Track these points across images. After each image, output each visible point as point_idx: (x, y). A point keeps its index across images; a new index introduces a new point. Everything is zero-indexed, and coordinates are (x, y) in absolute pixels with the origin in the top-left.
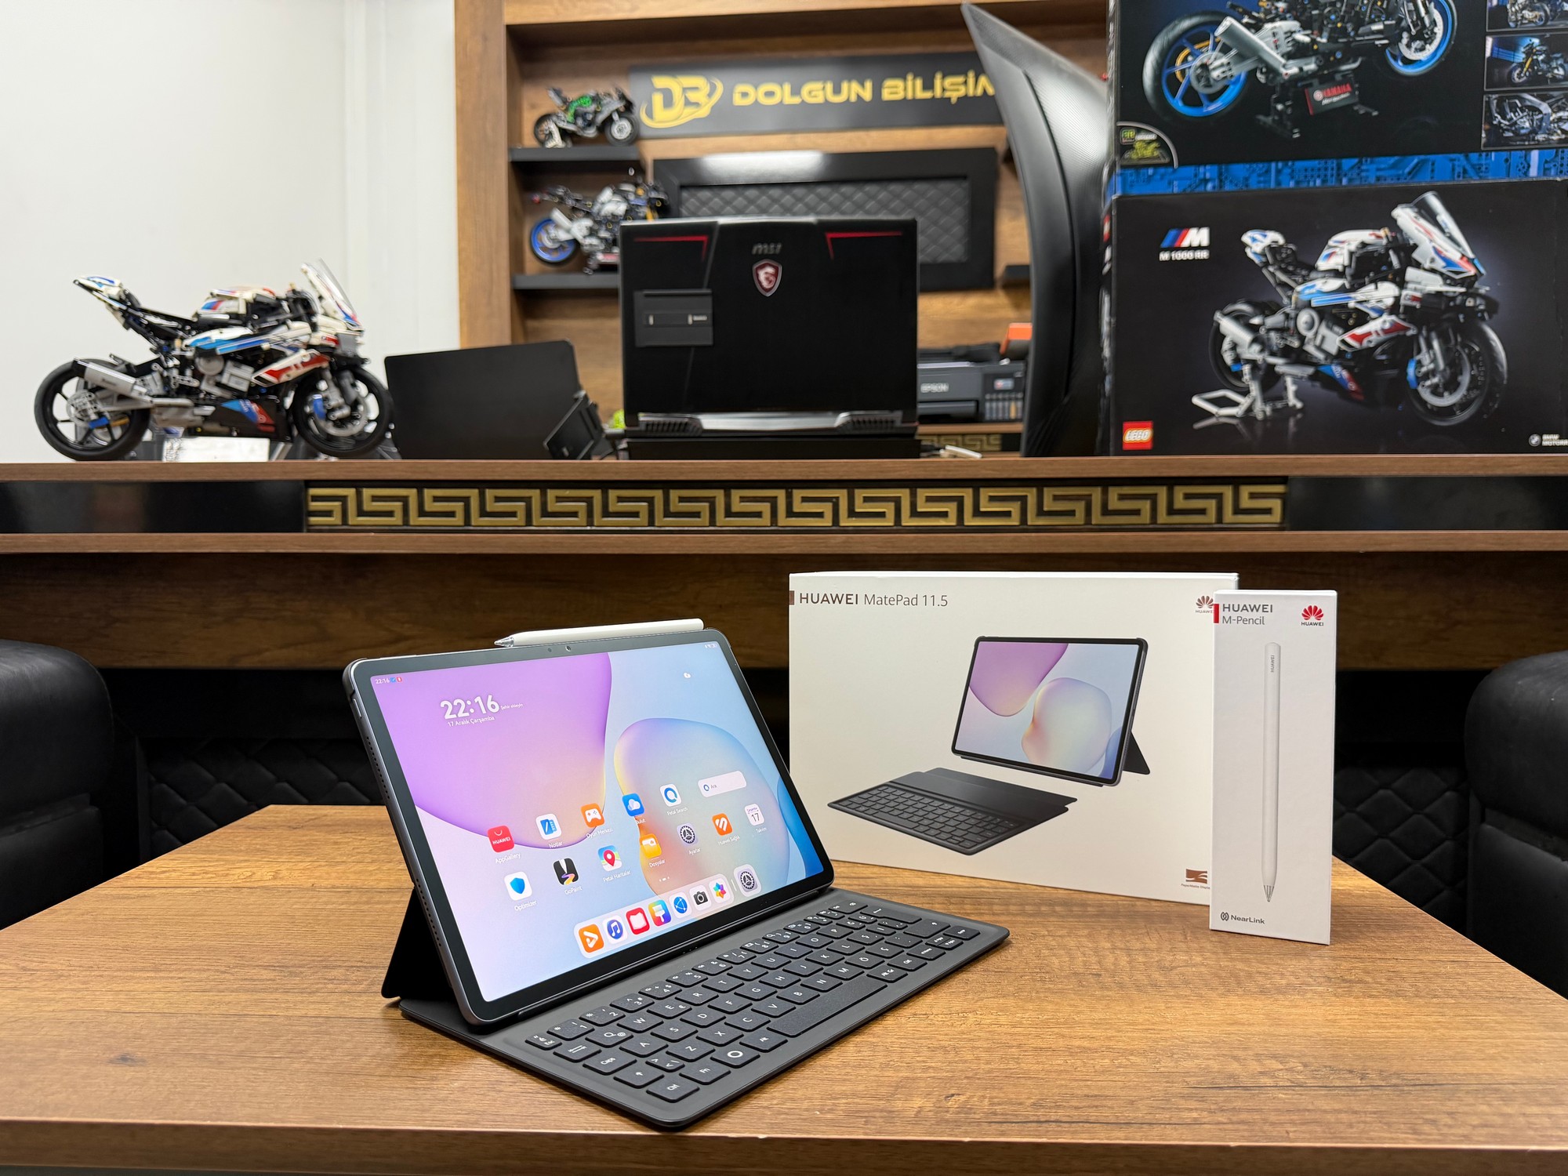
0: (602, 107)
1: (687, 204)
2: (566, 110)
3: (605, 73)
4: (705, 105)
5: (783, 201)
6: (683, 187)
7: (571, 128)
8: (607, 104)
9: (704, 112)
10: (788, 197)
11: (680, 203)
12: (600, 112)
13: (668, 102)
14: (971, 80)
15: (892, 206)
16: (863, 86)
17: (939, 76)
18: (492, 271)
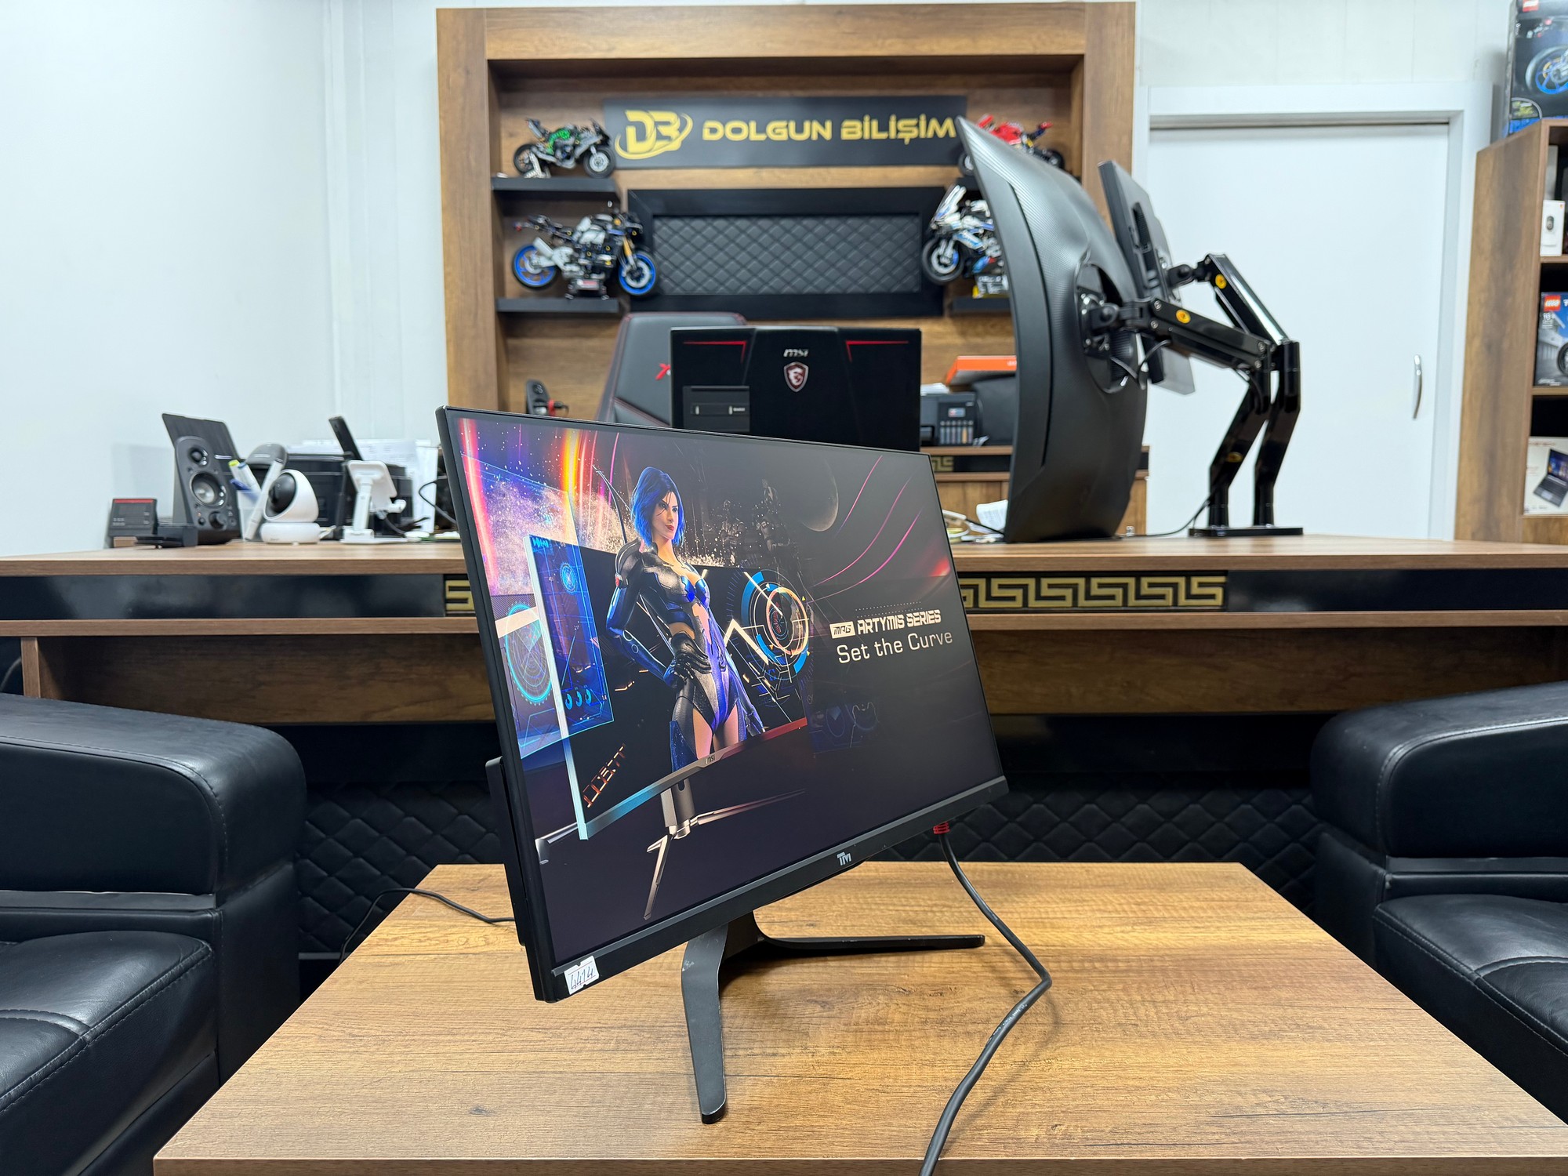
0: (580, 139)
1: (659, 233)
2: (547, 141)
3: (582, 106)
4: (677, 138)
5: (749, 232)
6: (656, 216)
7: (550, 159)
8: (585, 137)
9: (675, 146)
10: (754, 228)
11: (652, 231)
12: (579, 145)
13: (641, 136)
14: (923, 123)
15: (850, 239)
16: (823, 126)
17: (893, 118)
18: (476, 294)
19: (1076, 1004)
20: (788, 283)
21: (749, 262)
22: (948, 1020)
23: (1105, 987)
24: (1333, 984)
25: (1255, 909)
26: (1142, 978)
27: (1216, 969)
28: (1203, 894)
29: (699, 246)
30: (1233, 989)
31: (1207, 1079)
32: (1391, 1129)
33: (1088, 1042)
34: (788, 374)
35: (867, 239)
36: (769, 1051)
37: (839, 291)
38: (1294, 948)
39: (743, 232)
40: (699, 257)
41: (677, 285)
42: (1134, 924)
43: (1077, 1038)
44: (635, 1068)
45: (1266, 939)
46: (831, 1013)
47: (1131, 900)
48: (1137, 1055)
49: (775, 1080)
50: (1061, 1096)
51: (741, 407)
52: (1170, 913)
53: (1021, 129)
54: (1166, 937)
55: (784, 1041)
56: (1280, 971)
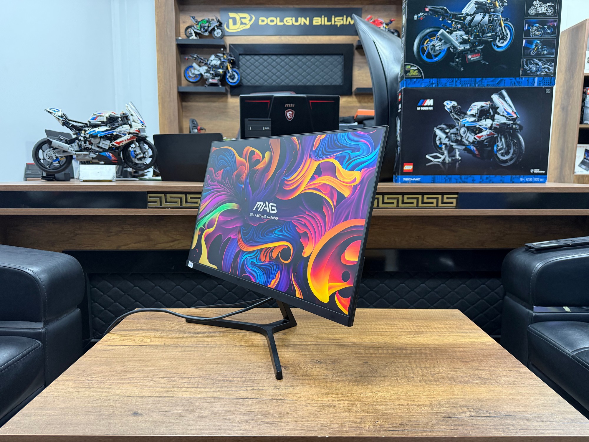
1: (241, 61)
2: (197, 25)
3: (211, 11)
4: (249, 23)
5: (276, 61)
6: (240, 54)
9: (248, 27)
10: (279, 59)
11: (239, 60)
12: (210, 26)
13: (235, 23)
14: (345, 19)
15: (316, 64)
16: (306, 19)
17: (333, 16)
18: (170, 85)
19: (389, 368)
20: (292, 81)
21: (276, 73)
22: (336, 375)
23: (401, 361)
24: (495, 361)
25: (464, 329)
26: (417, 357)
27: (447, 353)
28: (443, 322)
29: (257, 66)
30: (453, 362)
31: (441, 401)
32: (517, 424)
33: (393, 385)
34: (286, 114)
35: (323, 64)
36: (261, 388)
37: (312, 84)
38: (479, 345)
39: (274, 61)
40: (257, 71)
41: (249, 82)
42: (414, 334)
43: (389, 383)
44: (204, 395)
45: (468, 341)
46: (288, 371)
47: (414, 324)
48: (413, 390)
49: (261, 401)
50: (380, 408)
51: (268, 127)
52: (429, 330)
53: (383, 21)
54: (427, 340)
55: (267, 383)
56: (473, 354)
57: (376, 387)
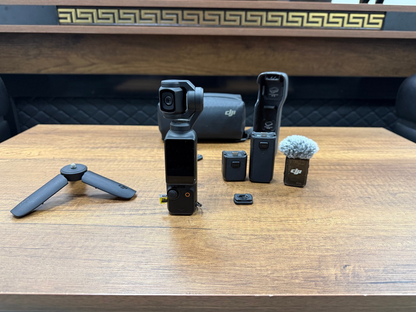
19: (333, 186)
23: (345, 178)
25: (399, 145)
26: (362, 174)
28: (373, 139)
30: (410, 179)
33: (347, 208)
42: (348, 150)
43: (340, 205)
47: (342, 141)
48: (378, 215)
54: (365, 156)
57: (325, 211)
